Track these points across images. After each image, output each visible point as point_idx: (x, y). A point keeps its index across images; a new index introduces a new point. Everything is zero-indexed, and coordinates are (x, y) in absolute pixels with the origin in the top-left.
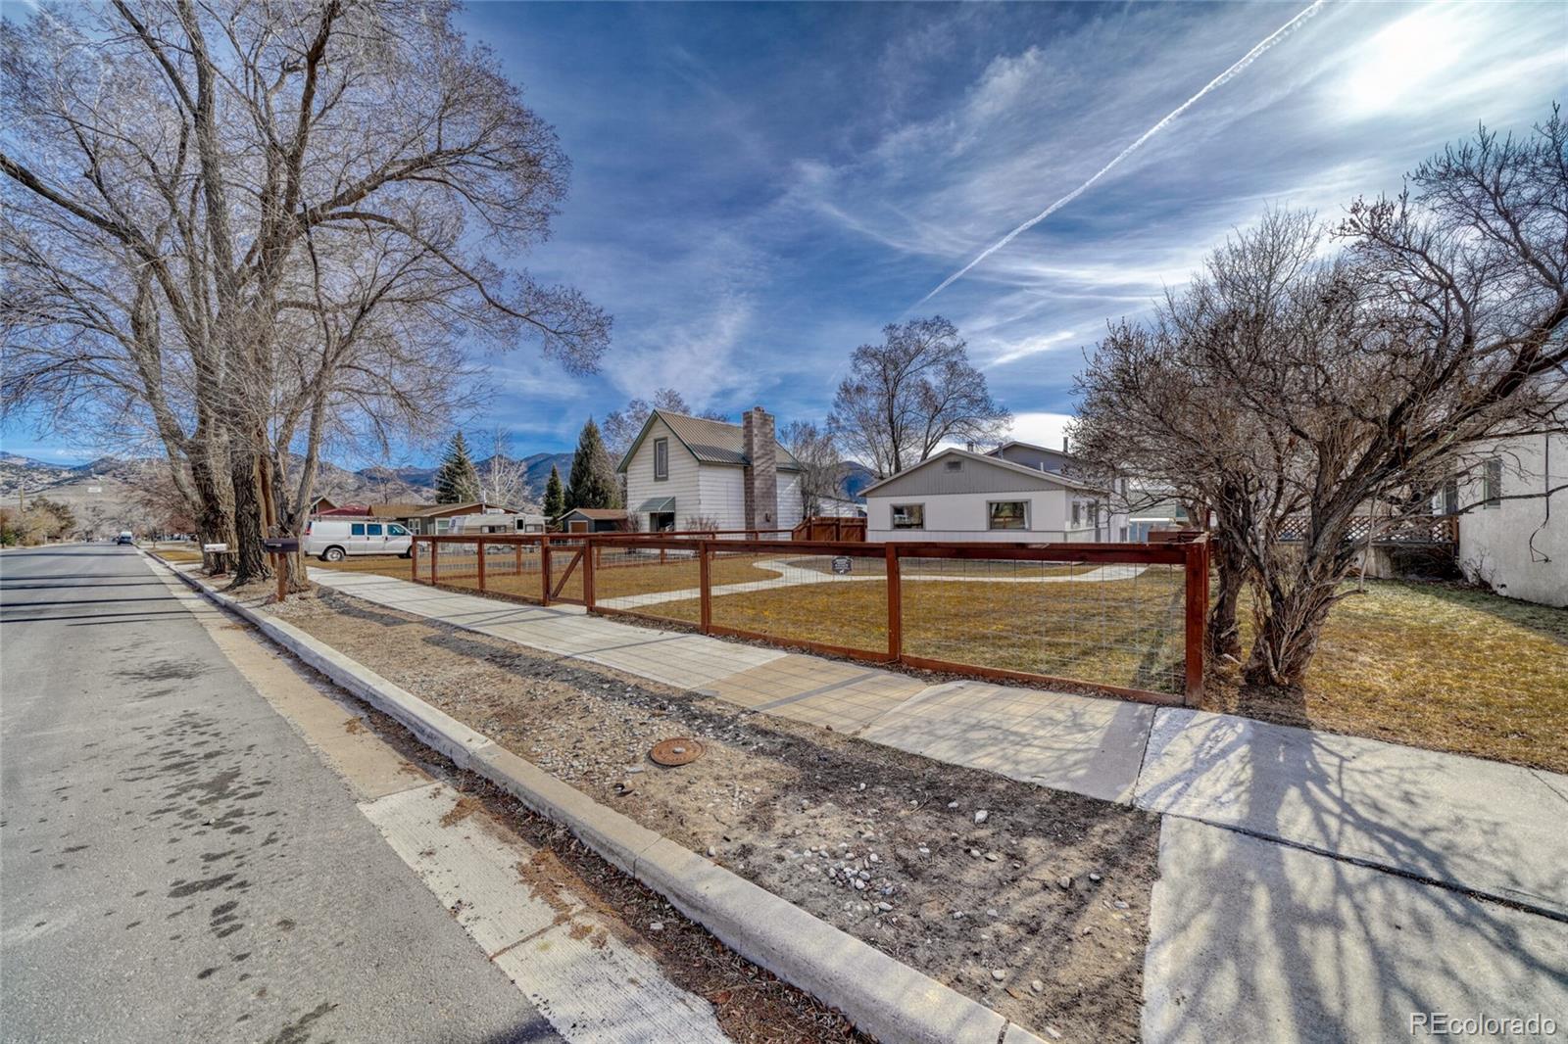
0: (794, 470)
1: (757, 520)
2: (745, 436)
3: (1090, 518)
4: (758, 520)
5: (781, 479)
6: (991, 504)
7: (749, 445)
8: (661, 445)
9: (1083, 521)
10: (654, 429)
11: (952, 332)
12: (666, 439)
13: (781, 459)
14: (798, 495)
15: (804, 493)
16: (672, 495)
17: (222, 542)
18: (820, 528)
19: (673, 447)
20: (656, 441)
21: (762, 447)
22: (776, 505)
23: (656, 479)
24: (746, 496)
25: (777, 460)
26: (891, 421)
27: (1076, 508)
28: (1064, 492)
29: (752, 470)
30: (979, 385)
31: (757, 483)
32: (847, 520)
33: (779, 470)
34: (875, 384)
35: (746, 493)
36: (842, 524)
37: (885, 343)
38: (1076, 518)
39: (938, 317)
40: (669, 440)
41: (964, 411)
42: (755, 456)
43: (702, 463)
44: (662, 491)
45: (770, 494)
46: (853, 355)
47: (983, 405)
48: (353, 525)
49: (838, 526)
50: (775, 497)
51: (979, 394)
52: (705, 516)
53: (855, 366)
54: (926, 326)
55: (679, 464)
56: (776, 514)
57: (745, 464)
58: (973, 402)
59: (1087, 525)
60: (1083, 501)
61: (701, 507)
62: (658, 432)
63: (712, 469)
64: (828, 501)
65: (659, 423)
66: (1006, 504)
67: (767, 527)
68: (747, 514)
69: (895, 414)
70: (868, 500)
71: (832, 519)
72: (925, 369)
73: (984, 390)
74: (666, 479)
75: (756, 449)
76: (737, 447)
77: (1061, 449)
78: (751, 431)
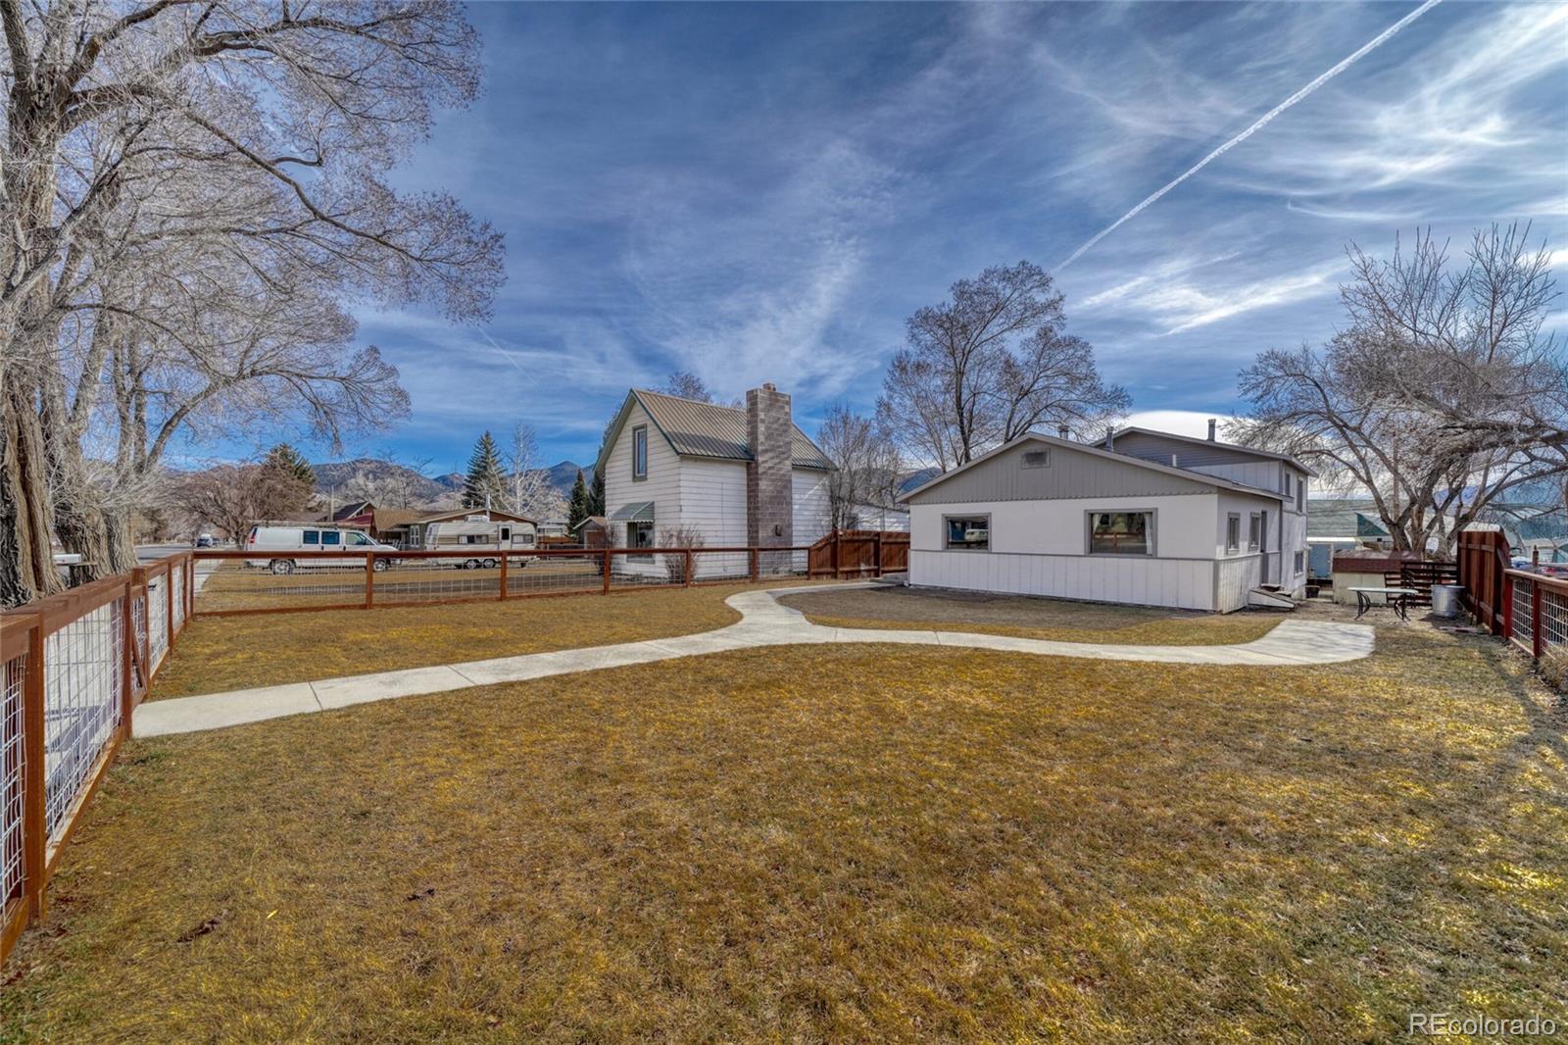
0: (822, 469)
1: (761, 534)
2: (749, 423)
3: (1253, 538)
4: (765, 534)
5: (798, 480)
6: (1092, 515)
7: (753, 434)
8: (640, 432)
9: (1244, 545)
10: (632, 416)
11: (1044, 283)
12: (644, 427)
13: (800, 453)
14: (826, 502)
15: (835, 499)
16: (651, 500)
17: (77, 552)
18: (851, 547)
19: (653, 439)
20: (635, 429)
21: (769, 437)
22: (790, 514)
23: (635, 479)
24: (749, 502)
25: (795, 455)
26: (960, 407)
27: (1233, 523)
28: (1214, 498)
29: (757, 467)
30: (1082, 359)
31: (763, 485)
32: (890, 535)
33: (796, 467)
34: (938, 359)
35: (749, 497)
36: (882, 540)
37: (953, 303)
38: (1233, 538)
39: (1023, 263)
40: (649, 429)
41: (1061, 393)
42: (760, 448)
43: (684, 457)
44: (640, 494)
45: (783, 497)
46: (910, 320)
47: (1087, 384)
48: (305, 532)
49: (877, 543)
50: (790, 504)
51: (1083, 370)
52: (686, 528)
53: (914, 336)
54: (1007, 276)
55: (659, 456)
56: (790, 526)
57: (748, 458)
58: (1074, 380)
59: (1250, 549)
60: (1246, 512)
61: (682, 515)
62: (637, 418)
63: (699, 465)
64: (866, 509)
65: (637, 407)
66: (1120, 515)
67: (776, 542)
68: (750, 526)
69: (964, 397)
70: (912, 508)
71: (869, 533)
72: (1006, 335)
73: (1090, 365)
74: (644, 478)
75: (761, 438)
76: (739, 437)
77: (1205, 436)
78: (756, 415)
